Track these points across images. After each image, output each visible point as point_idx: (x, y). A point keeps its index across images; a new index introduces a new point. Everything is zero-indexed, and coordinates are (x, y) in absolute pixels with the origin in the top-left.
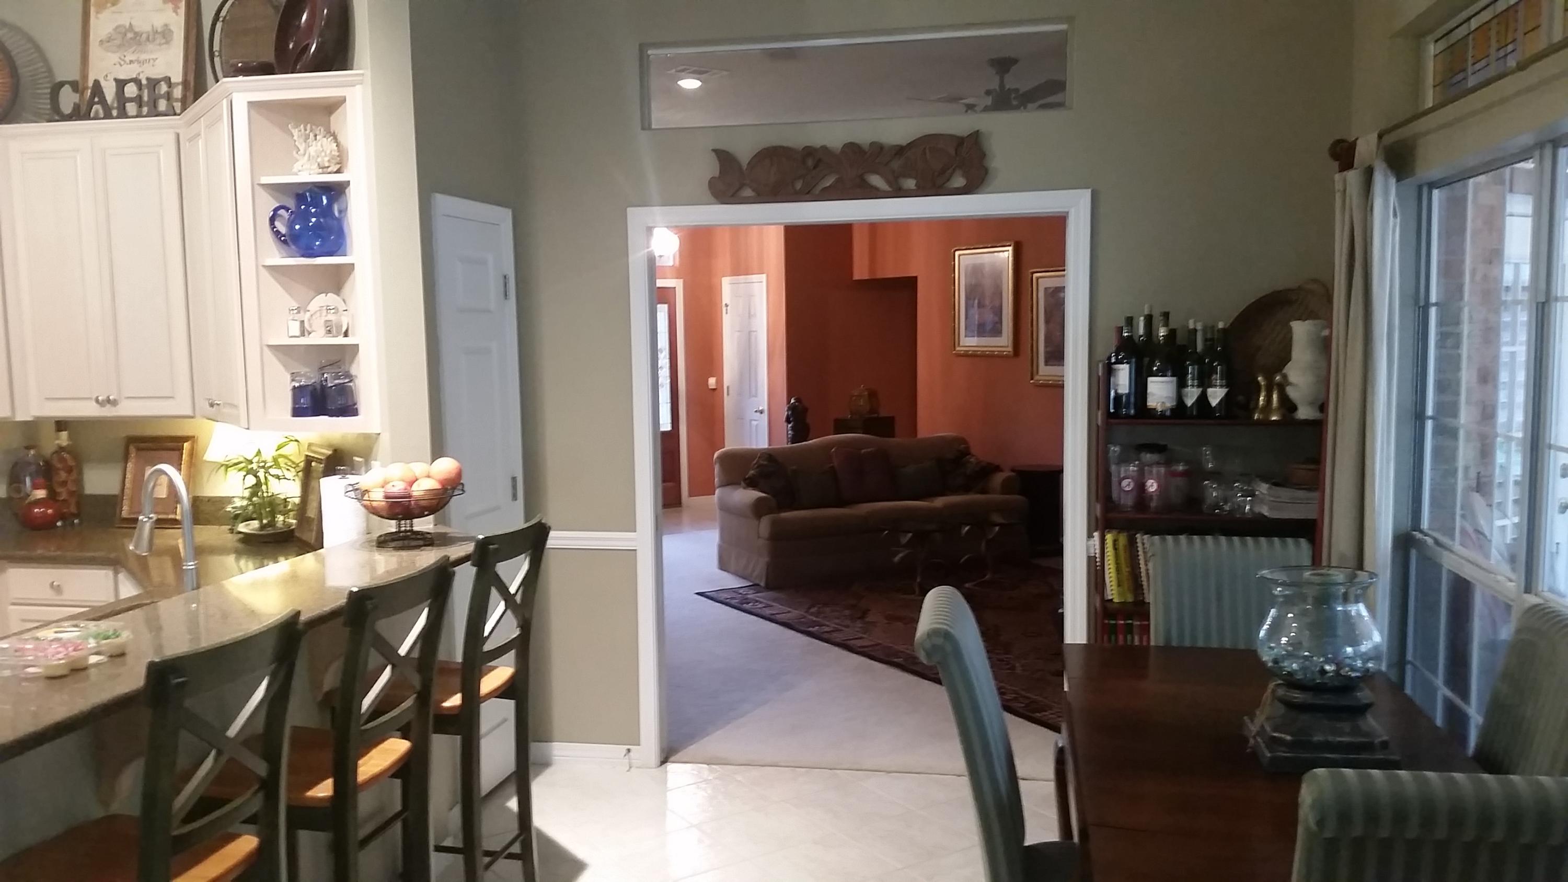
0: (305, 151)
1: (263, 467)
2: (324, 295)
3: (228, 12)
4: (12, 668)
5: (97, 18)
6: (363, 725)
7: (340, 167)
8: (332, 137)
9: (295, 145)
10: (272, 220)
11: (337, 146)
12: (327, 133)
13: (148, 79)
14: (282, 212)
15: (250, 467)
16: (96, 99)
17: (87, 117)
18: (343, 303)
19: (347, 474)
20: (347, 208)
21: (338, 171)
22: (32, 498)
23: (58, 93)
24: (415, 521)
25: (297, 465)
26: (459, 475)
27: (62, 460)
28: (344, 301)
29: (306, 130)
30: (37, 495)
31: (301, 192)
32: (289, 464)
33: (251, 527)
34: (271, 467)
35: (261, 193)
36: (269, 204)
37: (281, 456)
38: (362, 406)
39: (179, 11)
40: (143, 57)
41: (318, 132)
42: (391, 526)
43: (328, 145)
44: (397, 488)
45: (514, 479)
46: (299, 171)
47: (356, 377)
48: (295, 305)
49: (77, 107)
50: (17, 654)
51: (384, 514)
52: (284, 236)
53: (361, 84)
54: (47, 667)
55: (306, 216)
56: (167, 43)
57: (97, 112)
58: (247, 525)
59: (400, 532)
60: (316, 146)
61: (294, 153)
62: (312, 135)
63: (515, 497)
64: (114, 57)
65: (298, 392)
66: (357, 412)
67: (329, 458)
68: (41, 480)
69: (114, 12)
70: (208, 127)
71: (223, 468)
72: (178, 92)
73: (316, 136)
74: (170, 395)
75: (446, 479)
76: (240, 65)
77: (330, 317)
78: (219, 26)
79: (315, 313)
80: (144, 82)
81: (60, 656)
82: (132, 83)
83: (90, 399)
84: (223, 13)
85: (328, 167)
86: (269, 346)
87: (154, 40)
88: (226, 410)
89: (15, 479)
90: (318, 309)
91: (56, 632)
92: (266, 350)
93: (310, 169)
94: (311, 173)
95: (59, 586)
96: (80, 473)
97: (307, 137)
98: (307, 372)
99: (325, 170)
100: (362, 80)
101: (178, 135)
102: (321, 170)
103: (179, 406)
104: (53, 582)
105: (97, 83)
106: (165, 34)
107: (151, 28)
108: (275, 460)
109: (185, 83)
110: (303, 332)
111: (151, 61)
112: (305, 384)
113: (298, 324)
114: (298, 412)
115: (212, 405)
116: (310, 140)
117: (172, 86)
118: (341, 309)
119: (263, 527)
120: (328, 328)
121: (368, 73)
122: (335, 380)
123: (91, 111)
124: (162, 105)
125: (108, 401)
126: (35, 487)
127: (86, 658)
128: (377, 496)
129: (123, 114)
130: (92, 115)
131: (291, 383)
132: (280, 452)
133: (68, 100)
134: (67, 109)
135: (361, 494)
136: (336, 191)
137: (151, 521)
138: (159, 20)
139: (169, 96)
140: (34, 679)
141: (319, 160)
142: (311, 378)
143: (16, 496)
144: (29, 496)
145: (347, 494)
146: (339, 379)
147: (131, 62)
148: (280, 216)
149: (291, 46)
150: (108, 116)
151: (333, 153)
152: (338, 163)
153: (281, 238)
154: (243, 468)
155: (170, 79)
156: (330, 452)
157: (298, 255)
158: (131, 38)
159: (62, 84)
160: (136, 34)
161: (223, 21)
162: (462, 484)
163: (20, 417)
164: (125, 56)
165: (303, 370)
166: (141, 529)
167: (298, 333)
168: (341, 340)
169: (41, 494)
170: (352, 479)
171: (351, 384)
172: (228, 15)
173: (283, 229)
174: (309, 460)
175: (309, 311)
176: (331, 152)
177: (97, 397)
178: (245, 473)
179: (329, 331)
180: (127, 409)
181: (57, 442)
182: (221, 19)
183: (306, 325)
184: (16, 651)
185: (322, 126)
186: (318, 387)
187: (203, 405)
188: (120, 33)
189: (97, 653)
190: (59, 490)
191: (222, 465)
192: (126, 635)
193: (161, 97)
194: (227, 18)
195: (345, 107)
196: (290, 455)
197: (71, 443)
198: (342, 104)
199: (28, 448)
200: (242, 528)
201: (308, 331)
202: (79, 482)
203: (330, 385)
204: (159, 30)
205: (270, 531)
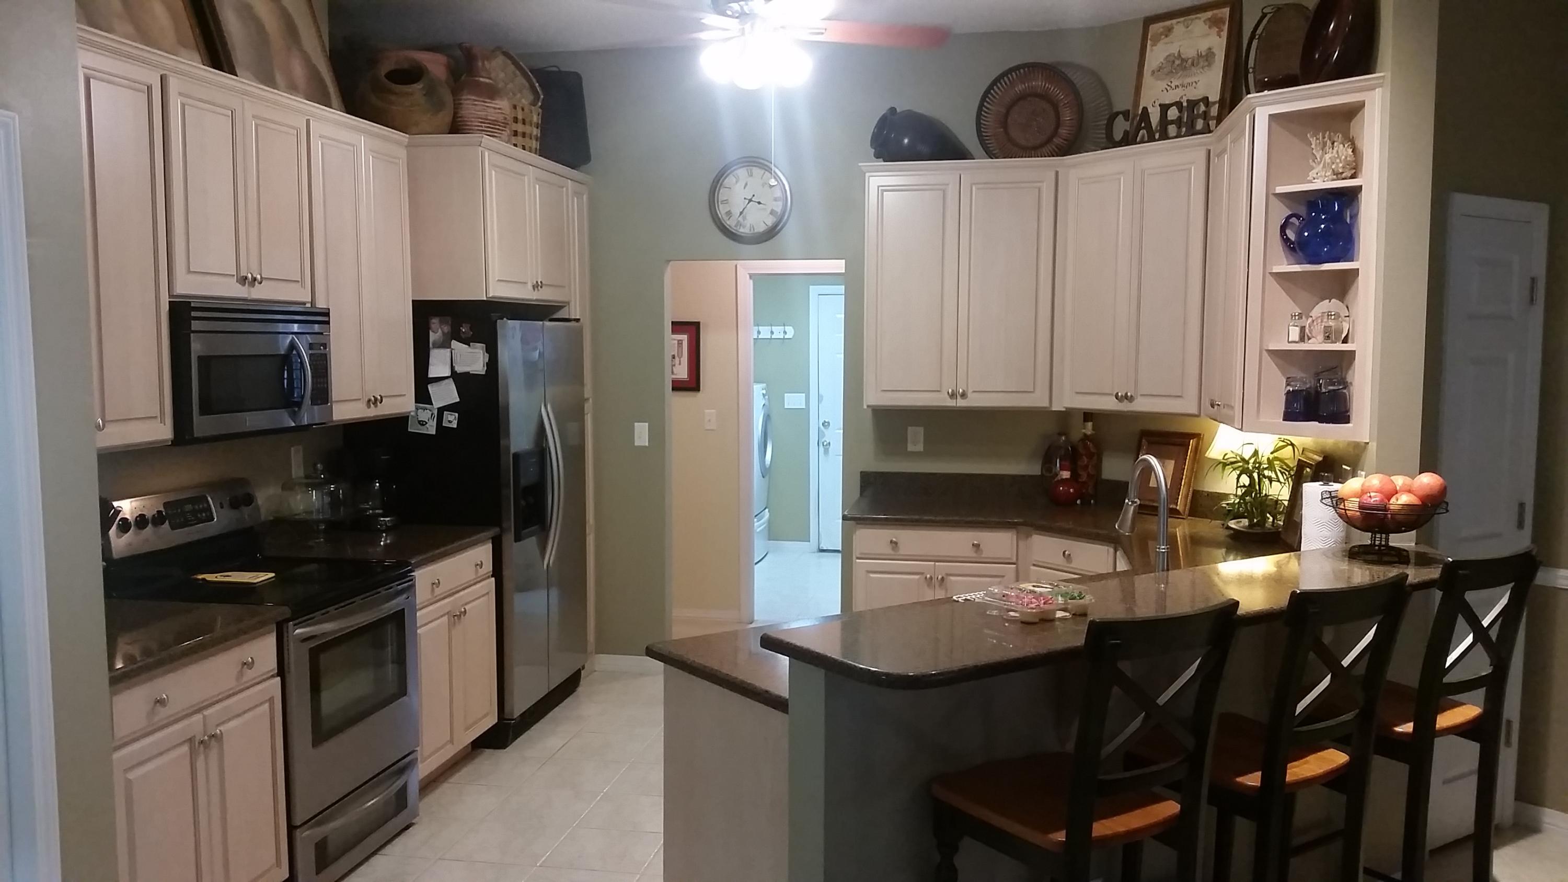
0: (1321, 159)
1: (1258, 468)
2: (1328, 301)
3: (1264, 29)
4: (999, 609)
5: (1152, 50)
6: (1298, 726)
7: (1355, 173)
8: (1350, 143)
9: (1313, 153)
10: (1283, 228)
11: (1352, 152)
12: (1345, 139)
13: (1188, 101)
14: (1294, 220)
15: (1246, 466)
16: (1143, 125)
17: (1134, 142)
18: (1346, 308)
19: (1331, 482)
20: (1358, 212)
21: (1353, 177)
22: (1059, 478)
23: (1113, 123)
24: (1392, 536)
25: (1292, 469)
26: (1443, 491)
27: (1086, 447)
28: (1347, 307)
29: (1324, 138)
30: (1062, 475)
31: (1313, 200)
32: (1285, 467)
33: (1242, 525)
34: (1266, 469)
35: (1275, 202)
36: (1281, 212)
37: (1276, 459)
38: (1354, 415)
39: (1222, 33)
40: (1189, 80)
41: (1336, 139)
42: (1365, 538)
43: (1345, 152)
44: (1374, 499)
45: (1522, 506)
46: (1314, 179)
47: (1351, 383)
48: (1298, 311)
49: (1126, 133)
50: (1004, 598)
51: (1358, 525)
52: (1293, 243)
53: (1381, 87)
54: (1022, 613)
55: (1316, 222)
56: (1209, 65)
57: (1143, 136)
58: (1238, 522)
59: (1374, 545)
60: (1332, 153)
61: (1311, 161)
62: (1329, 143)
63: (1521, 525)
64: (1162, 85)
65: (1291, 397)
66: (1349, 420)
67: (1319, 464)
68: (1067, 463)
69: (1166, 43)
70: (1234, 141)
71: (1221, 465)
72: (1214, 111)
73: (1333, 144)
74: (1180, 394)
75: (1428, 495)
76: (1266, 80)
77: (1331, 323)
78: (1255, 43)
79: (1317, 318)
80: (1185, 104)
81: (1033, 606)
82: (1175, 107)
83: (1111, 394)
84: (1259, 32)
85: (1343, 173)
86: (1269, 351)
87: (1198, 63)
88: (1225, 411)
89: (1048, 460)
90: (1320, 315)
91: (1034, 586)
92: (1265, 354)
93: (1326, 176)
94: (1325, 180)
95: (1070, 555)
96: (1100, 461)
97: (1325, 144)
98: (1303, 378)
99: (1339, 176)
100: (1383, 83)
101: (1209, 151)
102: (1335, 177)
103: (1187, 405)
104: (1065, 551)
105: (1145, 109)
106: (1208, 56)
107: (1196, 52)
108: (1270, 461)
109: (1222, 102)
110: (1303, 338)
111: (1194, 84)
112: (1300, 389)
113: (1298, 329)
114: (1289, 416)
115: (1213, 406)
116: (1327, 148)
117: (1210, 105)
118: (1342, 315)
119: (1251, 525)
120: (1327, 334)
121: (1388, 74)
122: (1329, 386)
123: (1138, 136)
124: (1200, 124)
125: (1126, 397)
126: (1062, 469)
127: (1054, 612)
128: (1352, 506)
129: (1164, 136)
130: (1138, 139)
131: (1286, 387)
132: (1275, 454)
133: (1121, 127)
134: (1118, 136)
135: (1336, 501)
136: (1350, 196)
137: (1135, 505)
138: (1203, 46)
139: (1205, 116)
140: (1013, 621)
141: (1333, 167)
142: (1305, 383)
143: (1048, 475)
144: (1057, 475)
145: (1323, 501)
146: (1334, 385)
147: (1177, 87)
148: (1292, 223)
149: (1317, 56)
150: (1152, 139)
151: (1348, 159)
152: (1354, 169)
153: (1290, 245)
154: (1240, 467)
155: (1208, 98)
156: (1321, 459)
157: (1305, 262)
158: (1178, 65)
159: (1117, 114)
160: (1183, 60)
161: (1258, 39)
162: (1447, 503)
163: (1055, 408)
164: (1171, 82)
165: (1300, 375)
166: (1127, 512)
167: (1297, 339)
168: (1339, 346)
169: (1066, 474)
170: (1335, 486)
171: (1345, 391)
172: (1264, 32)
173: (1291, 235)
174: (1301, 465)
175: (1311, 317)
176: (1346, 157)
177: (1117, 393)
178: (1238, 472)
179: (1328, 337)
180: (1141, 405)
181: (1084, 431)
182: (1257, 37)
183: (1307, 331)
184: (1004, 596)
185: (1340, 132)
186: (1313, 392)
187: (1206, 403)
188: (1169, 61)
189: (1064, 610)
190: (1081, 472)
191: (1220, 463)
192: (1088, 599)
193: (1198, 116)
194: (1264, 34)
195: (1364, 112)
196: (1286, 459)
197: (1094, 432)
198: (1360, 110)
199: (1060, 434)
200: (1232, 524)
201: (1308, 336)
202: (1098, 467)
203: (1324, 390)
204: (1204, 54)
205: (1258, 530)
